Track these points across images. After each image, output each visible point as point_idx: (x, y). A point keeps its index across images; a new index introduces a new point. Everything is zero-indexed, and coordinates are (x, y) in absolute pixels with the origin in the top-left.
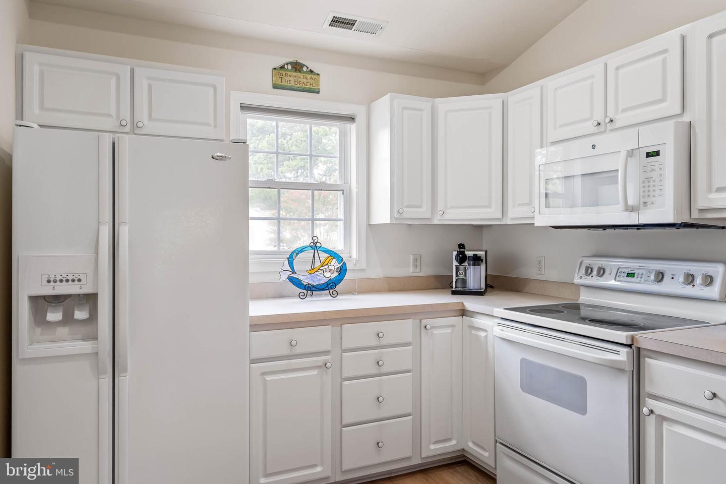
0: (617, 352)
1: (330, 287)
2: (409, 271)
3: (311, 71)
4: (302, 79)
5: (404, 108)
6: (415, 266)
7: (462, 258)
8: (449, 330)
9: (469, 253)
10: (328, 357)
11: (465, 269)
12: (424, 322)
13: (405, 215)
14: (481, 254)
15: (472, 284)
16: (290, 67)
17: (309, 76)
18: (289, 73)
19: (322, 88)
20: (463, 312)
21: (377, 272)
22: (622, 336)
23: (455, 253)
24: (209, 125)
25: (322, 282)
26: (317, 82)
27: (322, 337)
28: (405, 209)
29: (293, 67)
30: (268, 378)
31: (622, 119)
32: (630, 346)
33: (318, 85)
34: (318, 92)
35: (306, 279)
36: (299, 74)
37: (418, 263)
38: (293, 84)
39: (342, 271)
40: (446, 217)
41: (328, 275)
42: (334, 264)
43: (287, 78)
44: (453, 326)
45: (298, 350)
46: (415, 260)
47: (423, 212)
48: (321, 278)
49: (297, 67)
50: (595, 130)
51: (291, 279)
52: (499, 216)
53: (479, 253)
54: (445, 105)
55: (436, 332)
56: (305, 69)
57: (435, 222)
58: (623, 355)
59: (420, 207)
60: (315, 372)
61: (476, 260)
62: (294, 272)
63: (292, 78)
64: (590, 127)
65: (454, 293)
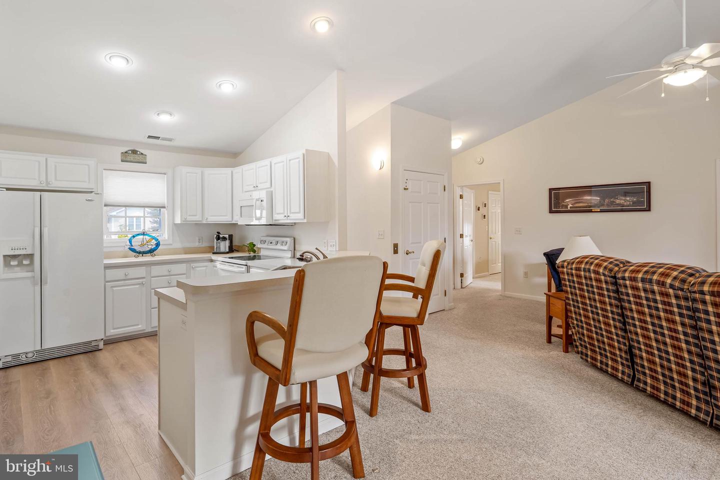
0: (243, 268)
1: (151, 251)
2: (197, 244)
3: (142, 154)
4: (137, 157)
5: (187, 173)
6: (199, 242)
7: (218, 238)
8: (204, 268)
9: (221, 236)
10: (144, 280)
11: (219, 243)
12: (192, 265)
13: (188, 219)
14: (227, 236)
15: (222, 250)
16: (130, 152)
17: (141, 156)
18: (130, 155)
19: (148, 161)
20: (212, 261)
21: (178, 245)
22: (244, 262)
23: (215, 236)
24: (85, 182)
25: (146, 250)
26: (145, 158)
27: (141, 272)
28: (188, 217)
29: (132, 152)
30: (114, 289)
31: (260, 186)
32: (246, 265)
33: (146, 159)
34: (146, 163)
35: (138, 249)
36: (135, 155)
37: (201, 241)
38: (132, 159)
39: (158, 245)
40: (208, 220)
41: (150, 247)
42: (154, 242)
43: (129, 157)
44: (206, 266)
45: (129, 277)
46: (200, 240)
47: (198, 218)
48: (147, 249)
49: (134, 152)
50: (253, 189)
51: (129, 248)
52: (231, 220)
53: (225, 236)
54: (208, 171)
55: (198, 269)
56: (138, 153)
57: (204, 222)
58: (244, 269)
59: (195, 216)
60: (137, 286)
61: (224, 239)
62: (132, 246)
63: (132, 157)
64: (251, 188)
65: (213, 253)
